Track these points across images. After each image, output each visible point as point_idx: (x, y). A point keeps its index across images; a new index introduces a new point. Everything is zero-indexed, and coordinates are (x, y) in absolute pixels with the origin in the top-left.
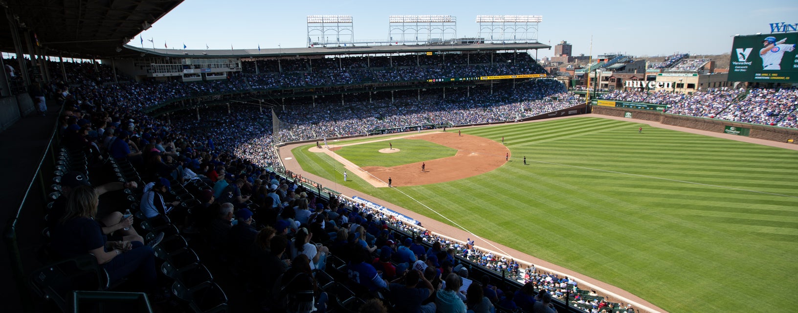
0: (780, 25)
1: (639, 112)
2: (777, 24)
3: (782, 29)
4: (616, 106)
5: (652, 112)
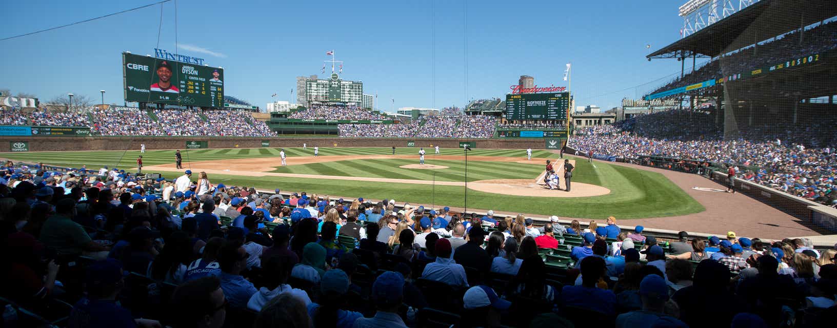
0: (163, 52)
2: (160, 50)
3: (164, 56)
5: (71, 138)
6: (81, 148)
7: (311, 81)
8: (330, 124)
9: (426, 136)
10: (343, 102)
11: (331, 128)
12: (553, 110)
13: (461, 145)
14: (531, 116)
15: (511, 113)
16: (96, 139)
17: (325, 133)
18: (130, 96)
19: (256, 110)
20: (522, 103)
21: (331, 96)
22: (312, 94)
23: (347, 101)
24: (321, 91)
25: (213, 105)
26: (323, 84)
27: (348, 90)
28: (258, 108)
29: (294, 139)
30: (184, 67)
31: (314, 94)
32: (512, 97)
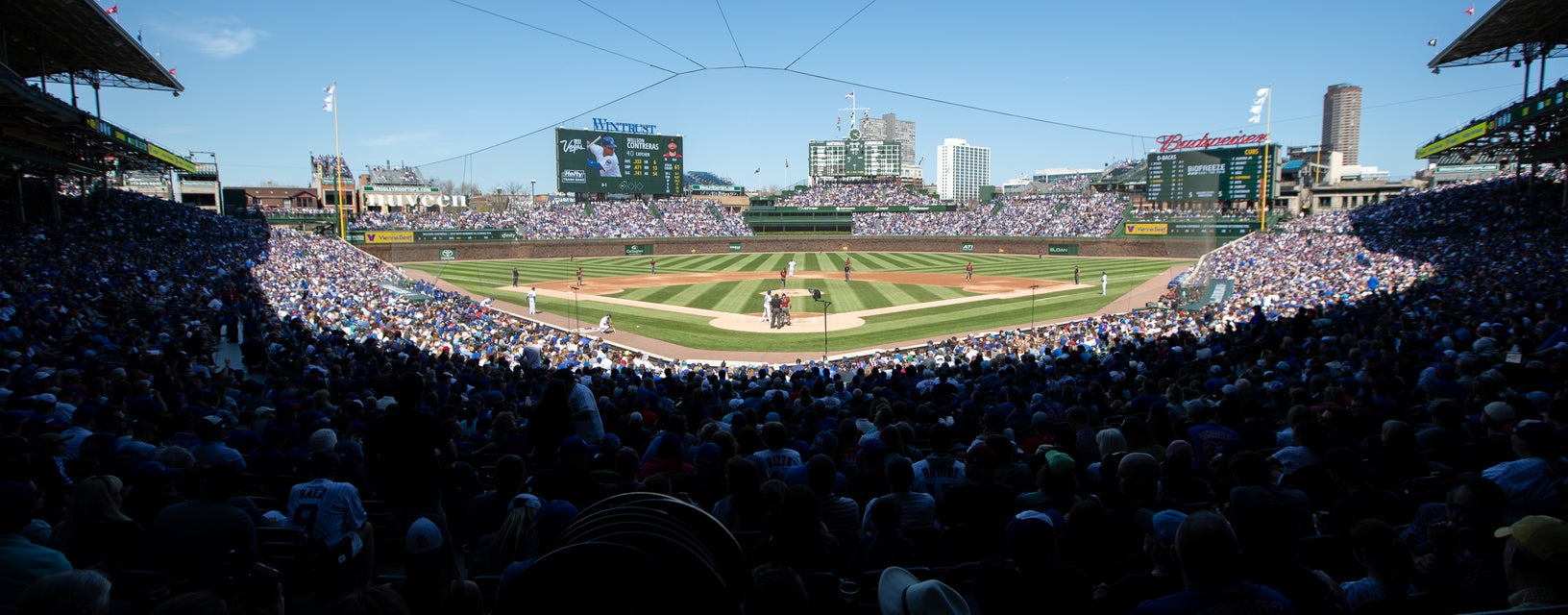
0: (603, 121)
1: (470, 247)
2: (600, 120)
3: (605, 127)
4: (416, 238)
5: (496, 243)
6: (507, 256)
7: (815, 145)
8: (841, 214)
9: (994, 232)
10: (869, 177)
11: (845, 220)
12: (1240, 182)
13: (1052, 250)
14: (1194, 194)
15: (1156, 189)
16: (522, 245)
17: (831, 228)
18: (564, 187)
19: (740, 192)
20: (1177, 169)
21: (849, 167)
22: (819, 165)
23: (874, 173)
24: (832, 160)
25: (668, 191)
26: (835, 148)
27: (876, 155)
28: (743, 188)
29: (780, 239)
30: (629, 140)
31: (821, 164)
32: (1159, 158)
